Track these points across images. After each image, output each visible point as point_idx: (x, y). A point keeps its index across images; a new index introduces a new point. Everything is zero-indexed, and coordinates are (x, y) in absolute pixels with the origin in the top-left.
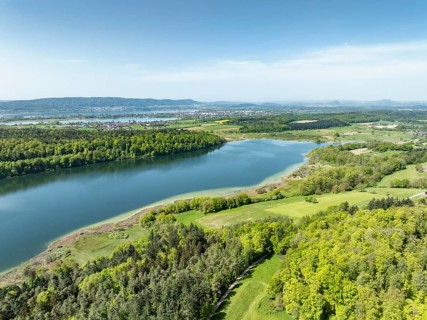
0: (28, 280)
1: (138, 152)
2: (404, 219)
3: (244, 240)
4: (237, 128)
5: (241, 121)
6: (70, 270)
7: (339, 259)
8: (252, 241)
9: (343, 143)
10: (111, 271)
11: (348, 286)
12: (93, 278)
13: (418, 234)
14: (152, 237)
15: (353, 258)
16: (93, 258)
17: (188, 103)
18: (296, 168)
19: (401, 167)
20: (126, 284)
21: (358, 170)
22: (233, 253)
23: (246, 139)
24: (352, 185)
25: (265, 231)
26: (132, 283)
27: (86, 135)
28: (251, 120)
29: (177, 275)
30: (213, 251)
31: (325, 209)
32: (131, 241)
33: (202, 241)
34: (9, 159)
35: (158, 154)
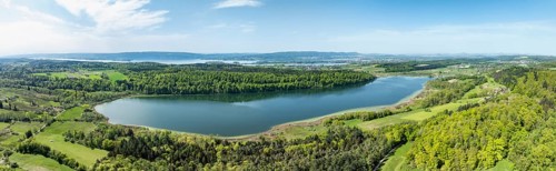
0: (261, 141)
1: (324, 83)
2: (476, 114)
3: (388, 135)
4: (384, 69)
5: (385, 65)
6: (281, 141)
7: (445, 139)
8: (394, 136)
9: (444, 77)
10: (304, 146)
11: (450, 151)
12: (293, 147)
13: (482, 120)
14: (329, 132)
15: (452, 137)
16: (294, 138)
17: (355, 54)
18: (419, 92)
19: (473, 87)
20: (311, 153)
21: (452, 91)
22: (381, 143)
23: (389, 76)
24: (449, 100)
25: (402, 130)
26: (314, 153)
27: (297, 72)
28: (392, 65)
29: (343, 154)
30: (367, 143)
31: (435, 114)
32: (317, 133)
33: (361, 137)
34: (259, 83)
35: (335, 85)
